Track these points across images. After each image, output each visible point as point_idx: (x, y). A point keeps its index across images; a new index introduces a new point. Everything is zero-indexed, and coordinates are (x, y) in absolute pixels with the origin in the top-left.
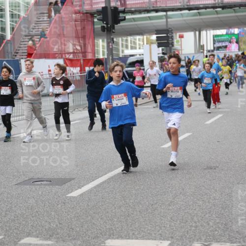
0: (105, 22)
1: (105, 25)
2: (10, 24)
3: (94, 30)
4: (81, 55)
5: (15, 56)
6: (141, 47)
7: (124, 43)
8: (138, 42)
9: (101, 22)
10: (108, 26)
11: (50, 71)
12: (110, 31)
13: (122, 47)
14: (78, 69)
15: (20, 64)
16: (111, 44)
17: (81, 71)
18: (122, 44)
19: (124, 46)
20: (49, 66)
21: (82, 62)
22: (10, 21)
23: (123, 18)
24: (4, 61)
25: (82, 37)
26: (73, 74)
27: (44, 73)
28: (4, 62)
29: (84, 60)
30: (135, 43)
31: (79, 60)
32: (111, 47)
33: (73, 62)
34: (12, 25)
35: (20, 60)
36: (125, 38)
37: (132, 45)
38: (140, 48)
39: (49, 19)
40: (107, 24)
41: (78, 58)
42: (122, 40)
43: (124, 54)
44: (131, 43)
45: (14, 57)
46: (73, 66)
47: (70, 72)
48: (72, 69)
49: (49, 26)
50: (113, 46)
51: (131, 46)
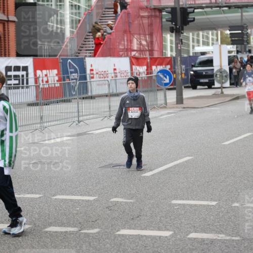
0: (174, 23)
1: (174, 26)
2: (70, 16)
3: (162, 26)
4: (148, 53)
5: (79, 53)
6: (215, 42)
7: (195, 37)
8: (211, 37)
9: (170, 23)
10: (177, 27)
11: (115, 69)
12: (179, 32)
13: (193, 41)
14: (145, 67)
15: (85, 62)
16: (179, 45)
17: (147, 70)
18: (193, 39)
19: (195, 41)
20: (114, 65)
21: (149, 60)
22: (70, 13)
23: (192, 19)
24: (69, 59)
25: (149, 35)
26: (140, 73)
27: (109, 72)
28: (69, 61)
29: (151, 59)
30: (208, 38)
31: (145, 59)
32: (179, 48)
33: (140, 61)
34: (72, 17)
35: (85, 59)
36: (196, 33)
37: (205, 40)
38: (213, 44)
39: (114, 15)
40: (176, 25)
41: (144, 56)
42: (193, 35)
43: (194, 51)
44: (203, 38)
45: (78, 55)
46: (139, 64)
47: (136, 71)
48: (138, 68)
49: (115, 22)
50: (182, 47)
51: (203, 41)
